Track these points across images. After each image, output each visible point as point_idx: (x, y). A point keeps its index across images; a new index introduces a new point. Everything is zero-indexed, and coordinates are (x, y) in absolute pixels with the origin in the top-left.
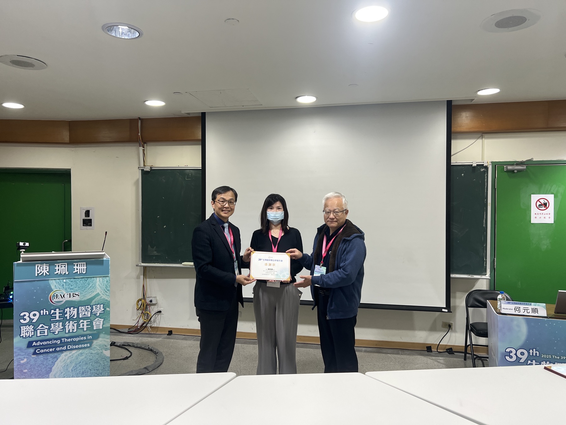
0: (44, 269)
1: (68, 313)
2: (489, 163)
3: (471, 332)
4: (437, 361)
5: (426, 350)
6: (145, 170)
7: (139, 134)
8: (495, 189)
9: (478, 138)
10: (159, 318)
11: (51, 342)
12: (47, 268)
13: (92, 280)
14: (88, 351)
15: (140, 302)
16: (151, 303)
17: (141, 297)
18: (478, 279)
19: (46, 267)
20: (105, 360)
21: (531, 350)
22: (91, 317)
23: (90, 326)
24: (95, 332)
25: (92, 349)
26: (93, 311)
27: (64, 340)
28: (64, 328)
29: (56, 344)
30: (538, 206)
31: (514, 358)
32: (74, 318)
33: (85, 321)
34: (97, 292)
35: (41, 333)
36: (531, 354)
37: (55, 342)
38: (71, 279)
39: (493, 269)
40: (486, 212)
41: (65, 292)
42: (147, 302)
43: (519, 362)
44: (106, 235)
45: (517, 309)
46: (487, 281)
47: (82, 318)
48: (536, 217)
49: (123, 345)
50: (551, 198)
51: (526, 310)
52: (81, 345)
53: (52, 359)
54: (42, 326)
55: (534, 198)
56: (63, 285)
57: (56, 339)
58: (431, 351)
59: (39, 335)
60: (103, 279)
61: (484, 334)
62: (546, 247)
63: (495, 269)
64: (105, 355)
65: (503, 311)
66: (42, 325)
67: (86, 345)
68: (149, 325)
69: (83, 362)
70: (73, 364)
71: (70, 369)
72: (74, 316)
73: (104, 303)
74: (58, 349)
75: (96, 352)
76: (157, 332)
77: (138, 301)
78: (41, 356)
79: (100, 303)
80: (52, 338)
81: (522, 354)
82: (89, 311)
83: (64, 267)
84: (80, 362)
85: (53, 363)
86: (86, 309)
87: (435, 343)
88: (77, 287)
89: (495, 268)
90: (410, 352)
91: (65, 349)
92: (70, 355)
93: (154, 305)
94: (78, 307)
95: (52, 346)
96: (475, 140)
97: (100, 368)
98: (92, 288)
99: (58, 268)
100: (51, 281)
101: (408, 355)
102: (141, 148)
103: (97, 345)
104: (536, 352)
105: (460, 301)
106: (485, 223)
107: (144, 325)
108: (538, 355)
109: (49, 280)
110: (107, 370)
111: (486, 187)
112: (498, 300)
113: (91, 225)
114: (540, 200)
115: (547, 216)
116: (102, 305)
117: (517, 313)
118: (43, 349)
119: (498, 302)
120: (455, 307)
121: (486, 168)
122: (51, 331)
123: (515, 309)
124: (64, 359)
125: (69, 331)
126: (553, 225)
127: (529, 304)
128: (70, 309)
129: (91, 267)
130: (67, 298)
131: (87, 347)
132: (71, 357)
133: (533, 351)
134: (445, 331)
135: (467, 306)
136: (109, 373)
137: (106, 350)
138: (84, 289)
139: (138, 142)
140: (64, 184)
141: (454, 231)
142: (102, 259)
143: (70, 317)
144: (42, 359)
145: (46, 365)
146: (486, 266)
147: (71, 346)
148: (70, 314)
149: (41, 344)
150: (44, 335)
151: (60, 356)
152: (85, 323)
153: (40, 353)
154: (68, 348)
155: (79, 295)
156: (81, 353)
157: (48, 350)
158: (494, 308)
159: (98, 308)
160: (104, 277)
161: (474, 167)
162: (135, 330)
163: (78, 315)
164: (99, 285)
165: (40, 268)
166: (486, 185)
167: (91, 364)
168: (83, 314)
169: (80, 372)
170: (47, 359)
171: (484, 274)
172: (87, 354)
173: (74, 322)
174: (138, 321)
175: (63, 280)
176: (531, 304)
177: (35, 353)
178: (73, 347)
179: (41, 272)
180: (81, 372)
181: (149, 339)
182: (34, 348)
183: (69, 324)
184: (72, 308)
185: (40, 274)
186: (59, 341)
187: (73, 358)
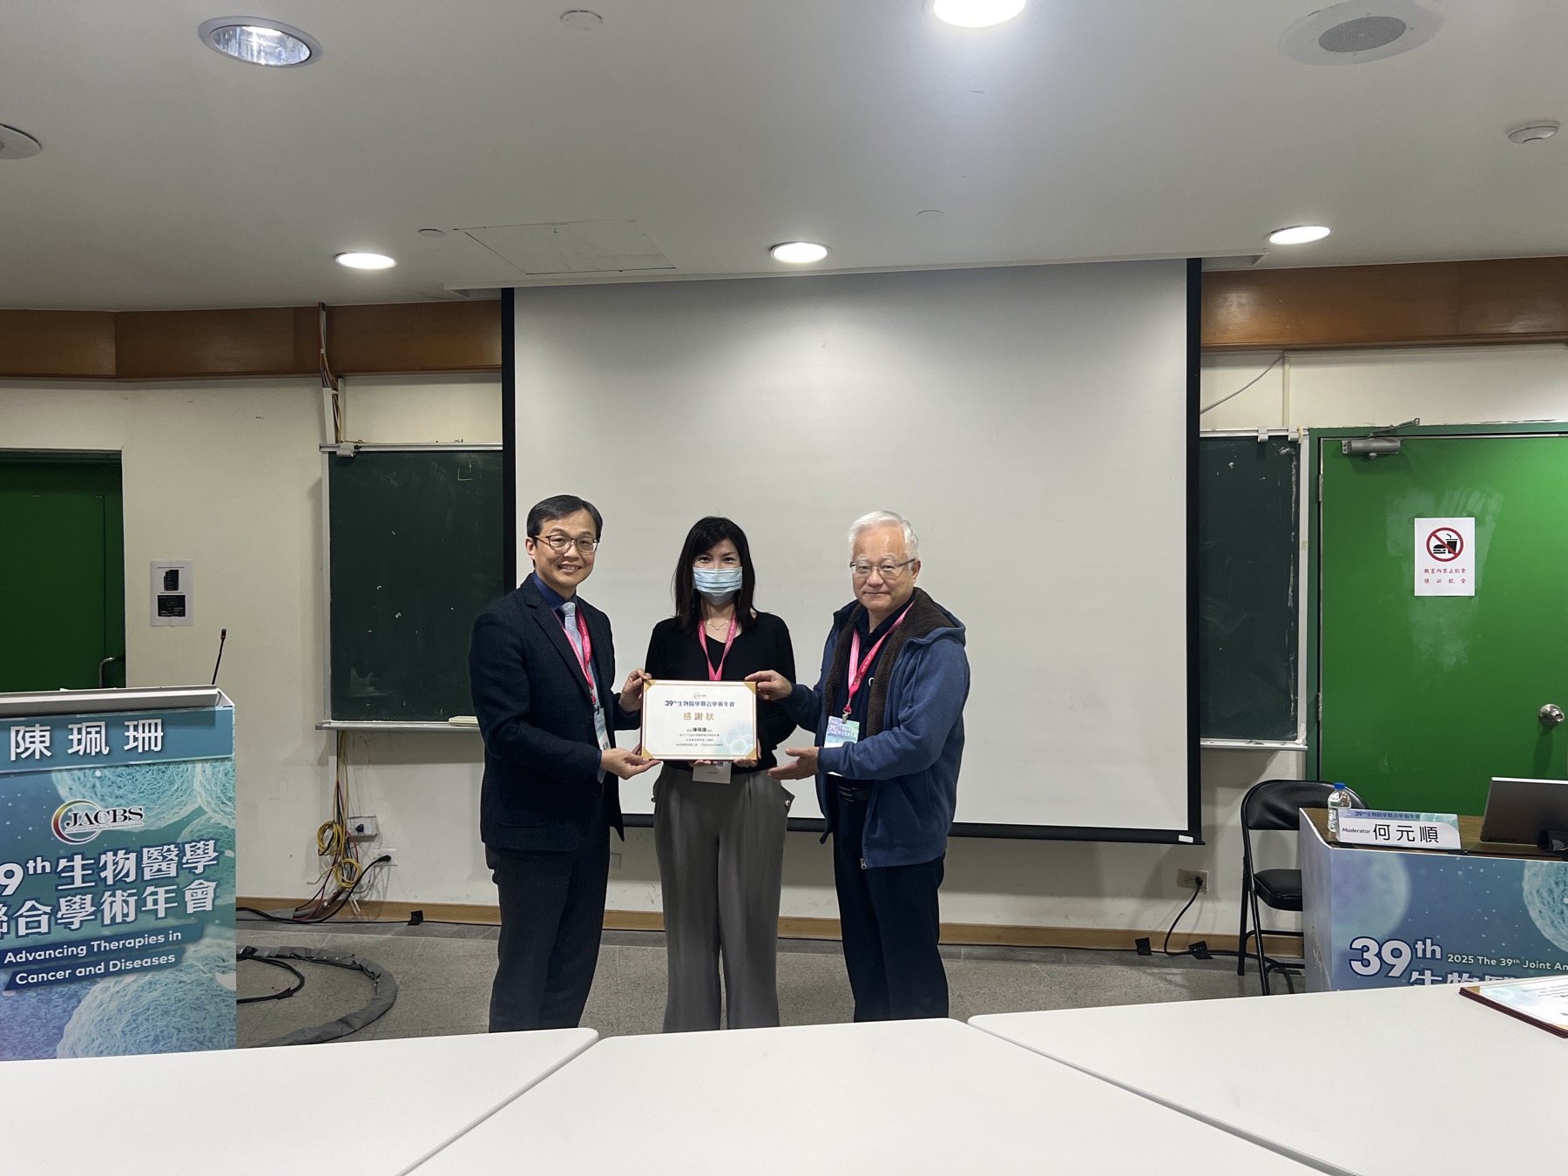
0: (35, 741)
1: (110, 867)
2: (1302, 433)
3: (1258, 897)
4: (1166, 980)
5: (1135, 948)
6: (339, 452)
7: (323, 351)
8: (1319, 503)
9: (1273, 364)
10: (385, 878)
11: (59, 953)
12: (44, 736)
13: (181, 769)
14: (172, 976)
15: (329, 833)
16: (361, 834)
17: (331, 816)
18: (1274, 751)
19: (43, 733)
20: (223, 1001)
21: (1420, 943)
22: (177, 876)
23: (176, 904)
24: (192, 921)
25: (181, 970)
26: (184, 861)
27: (99, 945)
28: (99, 911)
29: (74, 957)
30: (1432, 549)
31: (1375, 966)
32: (128, 880)
33: (161, 891)
34: (195, 806)
35: (30, 925)
36: (1420, 954)
37: (72, 951)
38: (117, 767)
39: (1314, 722)
40: (1294, 566)
41: (101, 806)
42: (350, 831)
43: (1387, 976)
44: (223, 639)
45: (1382, 832)
46: (1297, 757)
47: (151, 882)
48: (1427, 581)
49: (277, 956)
50: (1466, 527)
51: (1405, 833)
52: (149, 960)
53: (64, 1002)
54: (33, 905)
55: (1423, 528)
56: (94, 786)
57: (76, 944)
58: (1149, 953)
59: (22, 931)
60: (214, 767)
61: (1293, 902)
62: (1454, 659)
63: (1318, 722)
64: (221, 986)
65: (1343, 838)
66: (33, 902)
67: (163, 960)
68: (354, 897)
69: (156, 1008)
70: (127, 1016)
71: (117, 1030)
72: (127, 875)
73: (216, 837)
74: (80, 972)
75: (194, 977)
76: (378, 916)
77: (323, 830)
78: (32, 993)
79: (205, 838)
80: (62, 940)
81: (1397, 954)
82: (172, 860)
83: (97, 732)
84: (148, 1009)
85: (68, 1014)
86: (162, 855)
87: (1158, 930)
88: (137, 791)
89: (1320, 719)
90: (1088, 956)
91: (102, 971)
92: (118, 988)
93: (371, 838)
94: (139, 849)
95: (64, 963)
96: (1263, 371)
97: (206, 1024)
98: (180, 793)
99: (79, 737)
100: (58, 774)
101: (1087, 963)
102: (328, 393)
103: (197, 959)
104: (1434, 947)
105: (1227, 814)
106: (1293, 597)
107: (341, 898)
108: (1438, 956)
109: (50, 771)
110: (228, 1028)
111: (1294, 497)
112: (1330, 806)
113: (182, 614)
114: (1437, 534)
115: (1457, 577)
116: (211, 843)
117: (1381, 841)
118: (37, 972)
119: (1331, 811)
120: (1214, 829)
121: (1295, 445)
122: (59, 921)
123: (1375, 831)
124: (98, 1001)
125: (113, 918)
126: (1473, 600)
127: (1412, 816)
128: (115, 855)
129: (180, 733)
130: (106, 823)
131: (168, 966)
132: (122, 993)
133: (1424, 944)
134: (1184, 898)
135: (1246, 826)
136: (235, 1039)
137: (223, 972)
138: (157, 795)
139: (319, 372)
140: (103, 496)
141: (1210, 619)
142: (211, 709)
143: (114, 878)
144: (35, 1000)
145: (46, 1018)
146: (1296, 715)
147: (121, 963)
148: (114, 870)
149: (31, 959)
150: (39, 933)
151: (87, 991)
152: (162, 896)
153: (29, 986)
154: (111, 970)
155: (141, 815)
156: (150, 983)
157: (52, 976)
158: (1319, 830)
159: (200, 852)
160: (217, 760)
161: (1263, 443)
162: (315, 913)
163: (140, 871)
164: (201, 782)
165: (24, 738)
166: (1294, 493)
167: (179, 1012)
168: (155, 870)
169: (146, 1037)
170: (50, 1001)
171: (1290, 736)
172: (170, 986)
173: (129, 892)
174: (324, 887)
175: (92, 771)
176: (1418, 817)
177: (11, 986)
178: (126, 966)
179: (27, 749)
180: (151, 1038)
181: (356, 937)
182: (11, 970)
183: (112, 899)
184: (121, 853)
185: (23, 756)
186: (84, 948)
187: (127, 998)
